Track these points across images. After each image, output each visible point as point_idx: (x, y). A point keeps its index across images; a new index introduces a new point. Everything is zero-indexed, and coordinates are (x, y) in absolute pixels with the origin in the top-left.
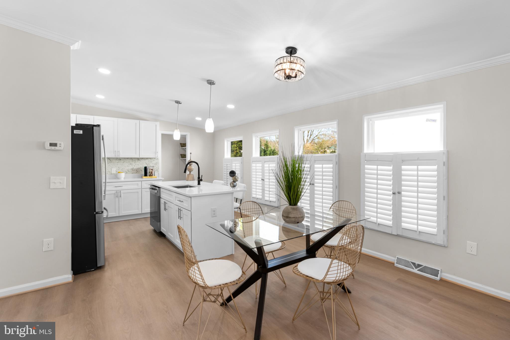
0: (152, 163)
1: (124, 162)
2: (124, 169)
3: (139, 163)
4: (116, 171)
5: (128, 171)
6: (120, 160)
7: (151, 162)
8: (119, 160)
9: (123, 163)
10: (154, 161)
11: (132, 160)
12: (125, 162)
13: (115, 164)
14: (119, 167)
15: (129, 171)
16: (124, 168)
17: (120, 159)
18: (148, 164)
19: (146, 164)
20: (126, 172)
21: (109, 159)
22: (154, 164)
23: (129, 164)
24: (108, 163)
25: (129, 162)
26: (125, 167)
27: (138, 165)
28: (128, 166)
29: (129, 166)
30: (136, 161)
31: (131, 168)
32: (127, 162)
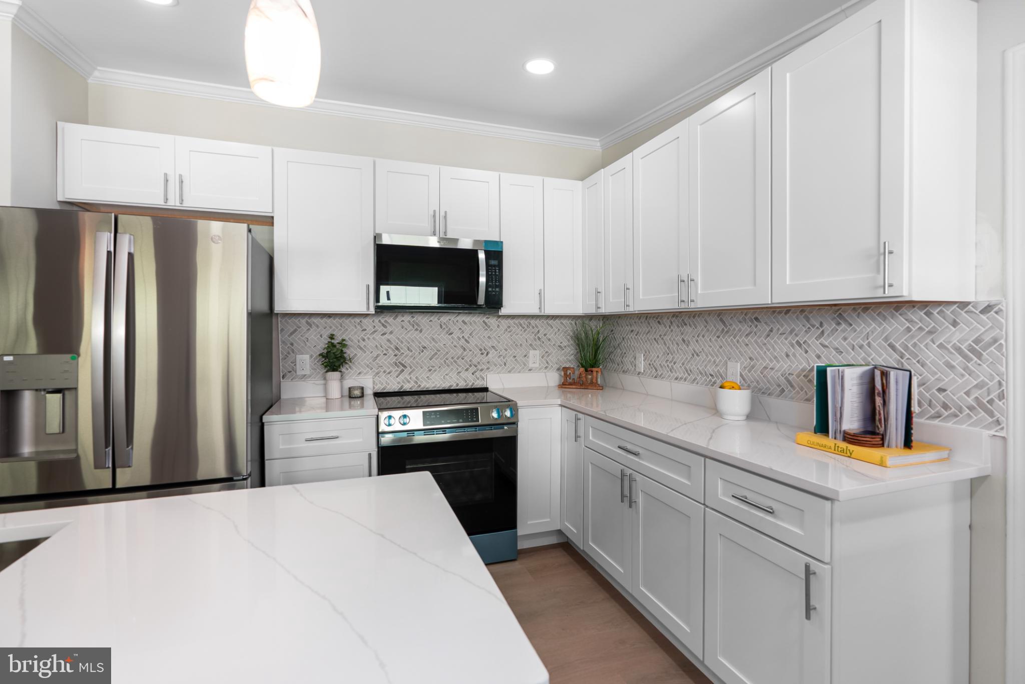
0: (941, 346)
1: (771, 331)
2: (772, 369)
3: (845, 339)
4: (741, 375)
5: (788, 381)
6: (756, 319)
7: (930, 332)
8: (751, 321)
9: (768, 336)
10: (955, 324)
11: (808, 320)
12: (775, 330)
13: (738, 341)
14: (751, 358)
15: (792, 386)
16: (771, 365)
17: (756, 315)
18: (906, 348)
19: (892, 347)
20: (779, 386)
21: (721, 320)
22: (959, 350)
23: (792, 346)
24: (718, 337)
25: (791, 332)
26: (776, 358)
27: (836, 349)
28: (787, 356)
29: (794, 355)
30: (825, 326)
31: (803, 370)
32: (781, 330)
